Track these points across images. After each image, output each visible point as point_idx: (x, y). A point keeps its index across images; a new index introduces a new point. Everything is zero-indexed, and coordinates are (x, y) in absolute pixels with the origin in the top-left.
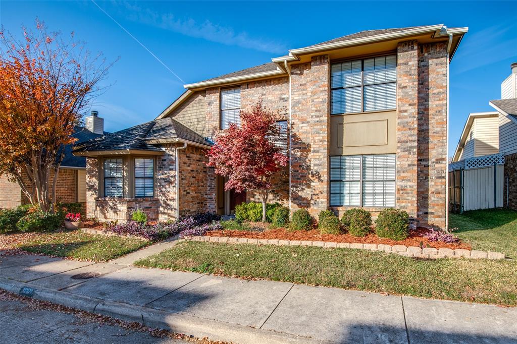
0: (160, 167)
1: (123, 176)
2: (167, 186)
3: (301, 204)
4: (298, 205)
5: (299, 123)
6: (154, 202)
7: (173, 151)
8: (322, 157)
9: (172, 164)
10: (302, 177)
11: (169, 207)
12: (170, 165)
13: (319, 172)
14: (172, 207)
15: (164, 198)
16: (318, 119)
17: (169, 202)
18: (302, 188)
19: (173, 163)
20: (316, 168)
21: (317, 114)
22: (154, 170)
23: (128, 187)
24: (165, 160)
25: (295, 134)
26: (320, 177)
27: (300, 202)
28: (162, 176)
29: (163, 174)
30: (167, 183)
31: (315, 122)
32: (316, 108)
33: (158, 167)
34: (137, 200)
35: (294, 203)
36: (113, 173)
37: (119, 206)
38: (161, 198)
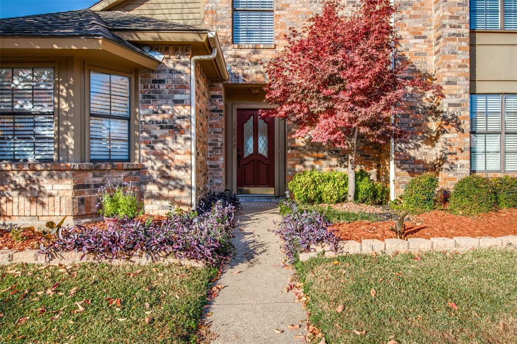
0: (149, 97)
1: (59, 110)
2: (169, 139)
3: (413, 171)
4: (409, 172)
5: (409, 37)
6: (134, 172)
7: (185, 64)
8: (462, 92)
9: (182, 90)
10: (415, 125)
11: (173, 183)
12: (176, 93)
13: (457, 117)
14: (183, 183)
15: (159, 164)
16: (454, 31)
17: (174, 173)
18: (416, 145)
19: (185, 88)
20: (451, 109)
21: (454, 22)
22: (133, 101)
23: (74, 138)
24: (162, 81)
25: (404, 55)
26: (460, 124)
27: (412, 166)
28: (154, 117)
29: (156, 113)
30: (167, 131)
31: (450, 35)
32: (451, 12)
33: (140, 95)
34: (97, 169)
35: (403, 169)
36: (20, 102)
37: (48, 186)
38: (153, 166)
